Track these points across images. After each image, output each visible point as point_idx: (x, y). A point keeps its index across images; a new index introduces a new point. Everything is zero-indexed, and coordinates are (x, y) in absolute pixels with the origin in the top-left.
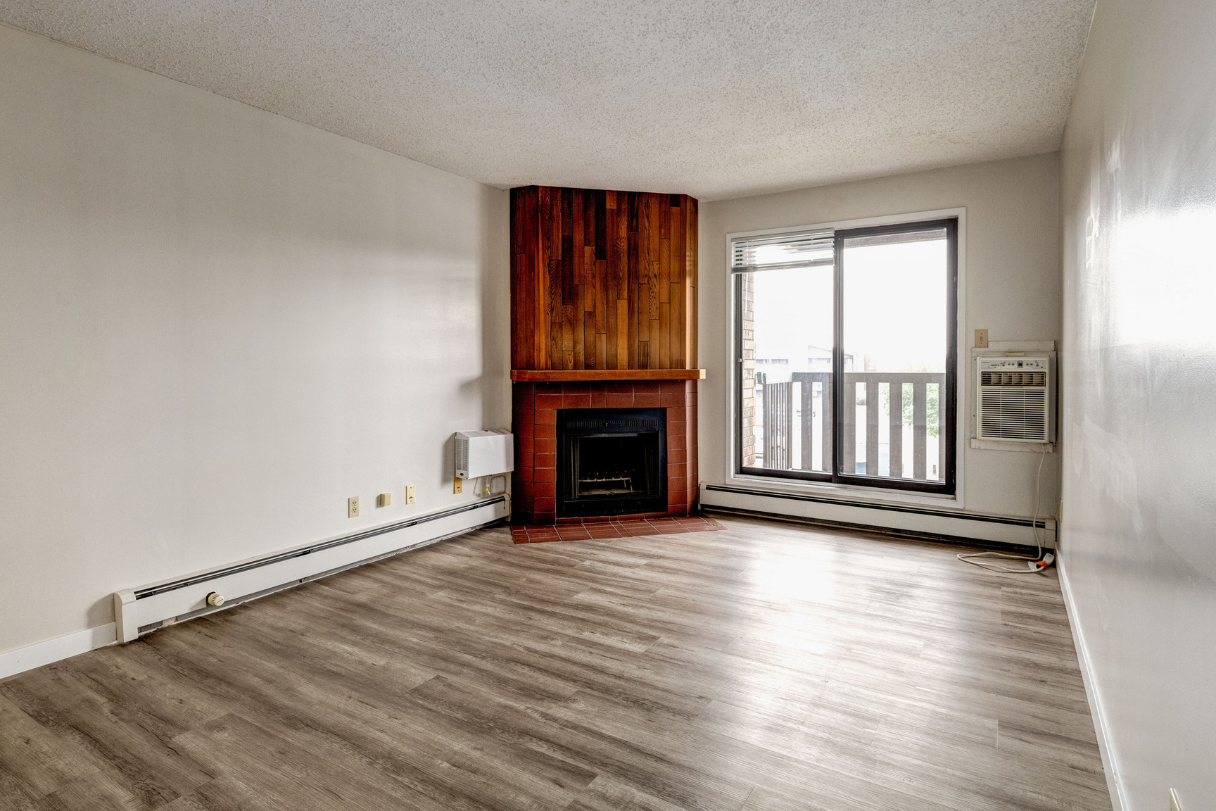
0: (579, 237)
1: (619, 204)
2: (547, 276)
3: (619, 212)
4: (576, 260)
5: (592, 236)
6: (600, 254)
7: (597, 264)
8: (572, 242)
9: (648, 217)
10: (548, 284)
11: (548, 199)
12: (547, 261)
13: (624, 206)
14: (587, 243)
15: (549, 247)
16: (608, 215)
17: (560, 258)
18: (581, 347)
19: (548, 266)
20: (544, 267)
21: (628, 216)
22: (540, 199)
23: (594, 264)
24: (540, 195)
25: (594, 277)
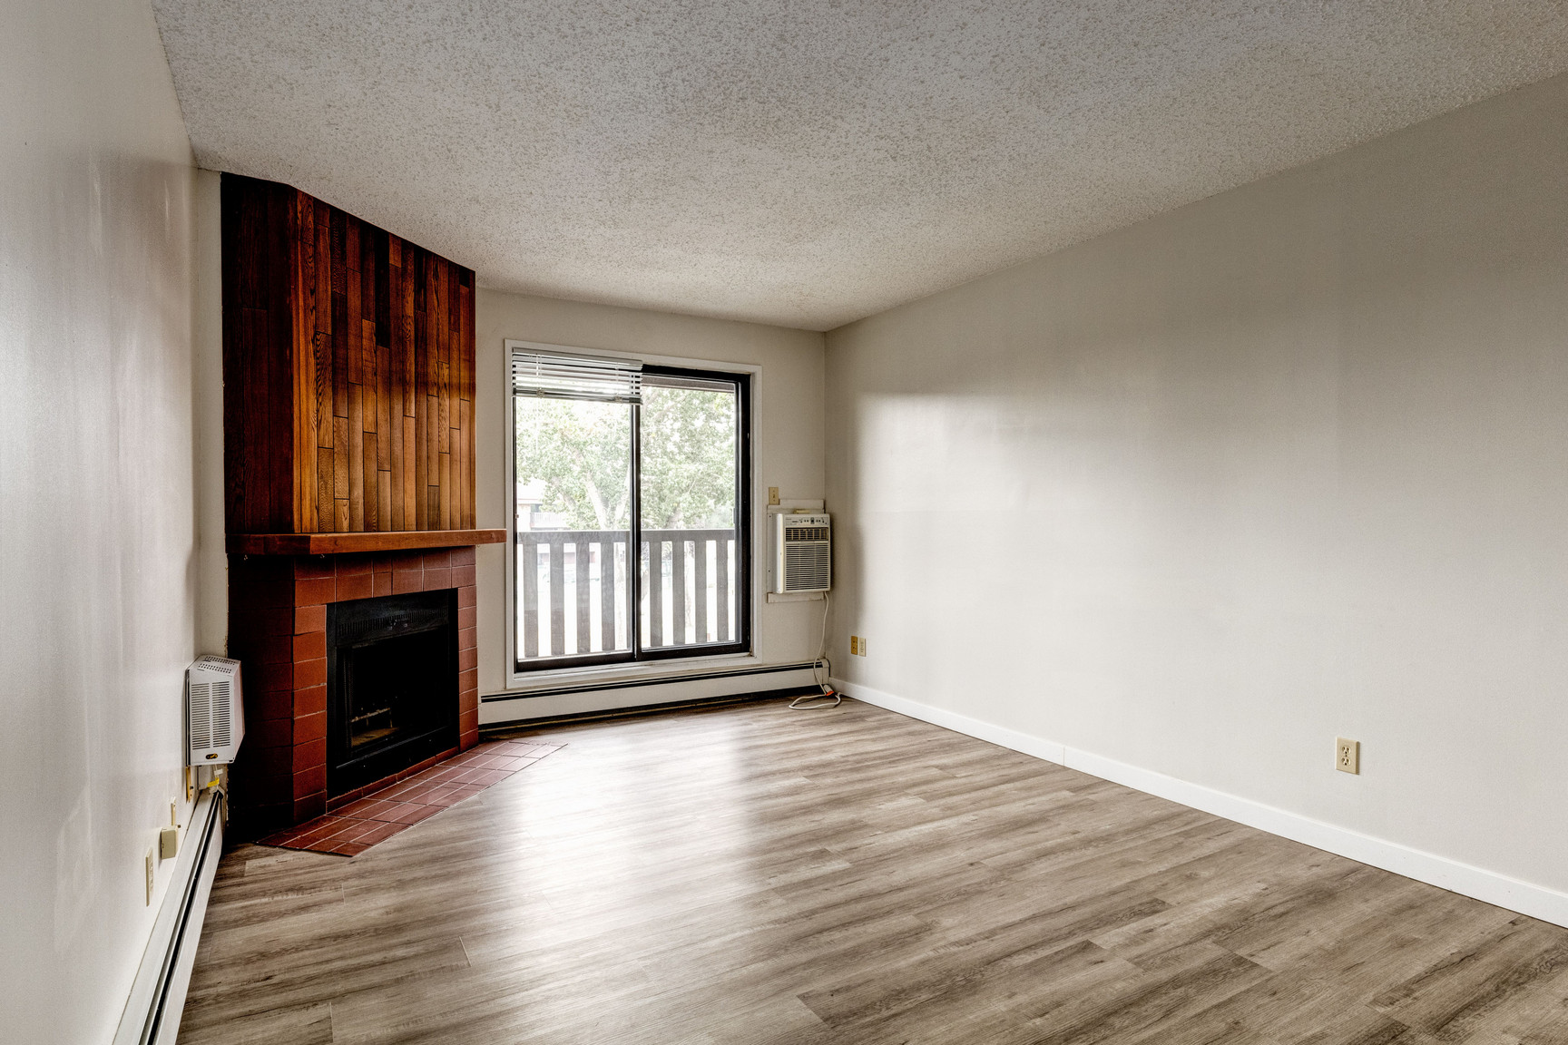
0: (354, 301)
1: (404, 261)
2: (312, 361)
3: (403, 274)
4: (352, 340)
5: (372, 305)
6: (382, 336)
7: (378, 353)
8: (346, 308)
9: (436, 293)
10: (313, 375)
11: (311, 218)
12: (311, 332)
13: (410, 268)
14: (364, 314)
15: (314, 308)
16: (392, 273)
17: (330, 332)
18: (359, 492)
19: (313, 342)
20: (307, 343)
21: (415, 283)
22: (299, 215)
23: (375, 352)
24: (299, 208)
25: (375, 374)
